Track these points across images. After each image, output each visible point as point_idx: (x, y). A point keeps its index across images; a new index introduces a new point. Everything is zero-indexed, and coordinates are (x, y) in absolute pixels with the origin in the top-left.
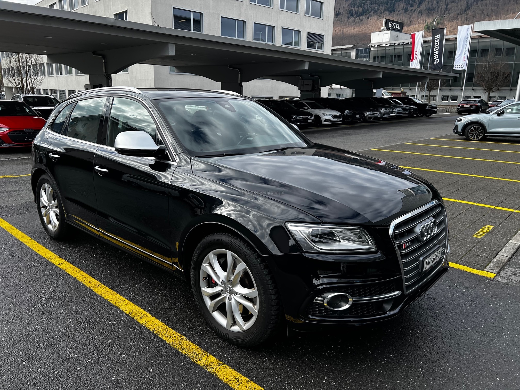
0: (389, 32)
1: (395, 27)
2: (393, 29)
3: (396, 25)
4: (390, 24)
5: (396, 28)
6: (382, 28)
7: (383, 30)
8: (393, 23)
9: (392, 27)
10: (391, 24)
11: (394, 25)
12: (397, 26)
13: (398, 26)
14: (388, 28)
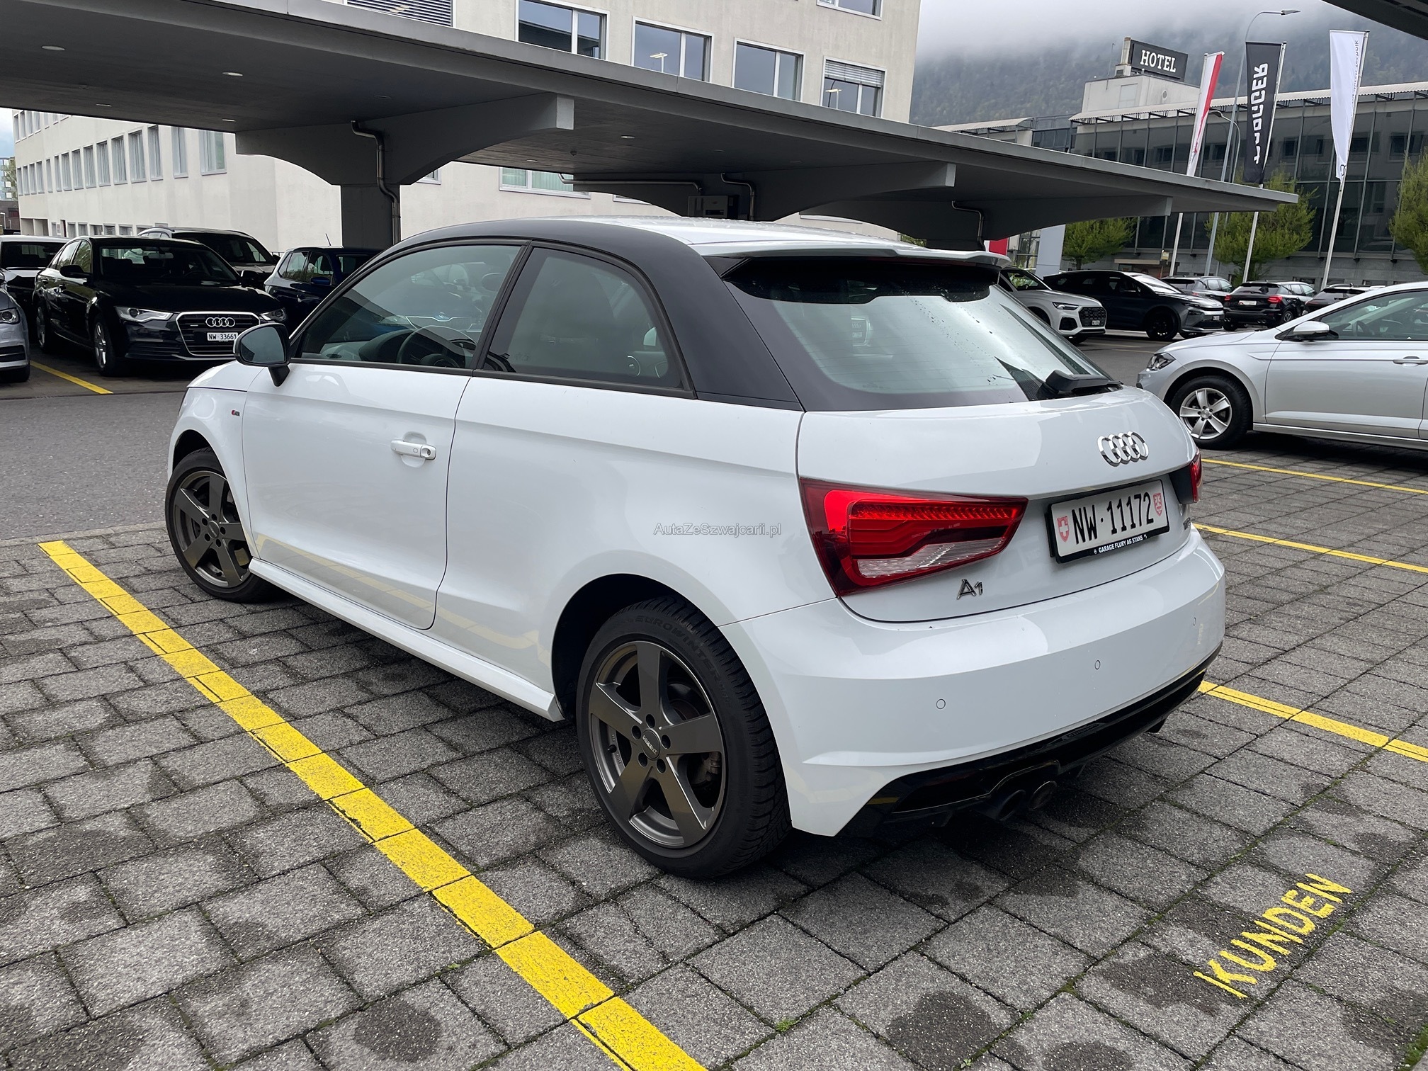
0: (1138, 80)
1: (1159, 67)
2: (1150, 72)
3: (1163, 61)
4: (1143, 57)
5: (1165, 68)
6: (1118, 68)
7: (1120, 75)
8: (1154, 54)
9: (1153, 66)
10: (1147, 58)
11: (1158, 60)
12: (1167, 63)
13: (1170, 63)
14: (1136, 70)
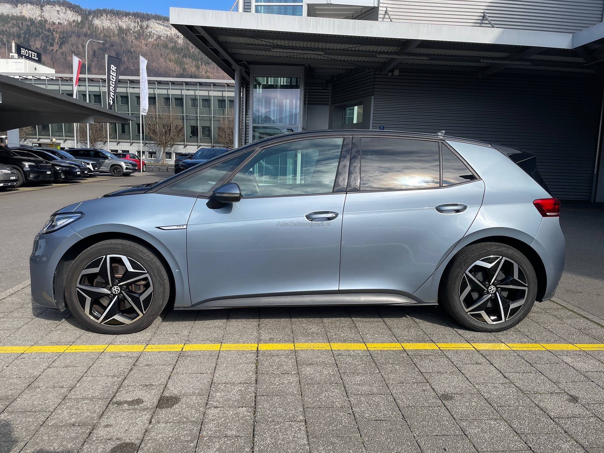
0: (23, 61)
1: (30, 56)
3: (31, 54)
4: (22, 51)
5: (33, 57)
6: (11, 54)
7: (12, 57)
8: (26, 50)
9: (27, 55)
10: (24, 52)
11: (29, 53)
12: (33, 55)
13: (35, 55)
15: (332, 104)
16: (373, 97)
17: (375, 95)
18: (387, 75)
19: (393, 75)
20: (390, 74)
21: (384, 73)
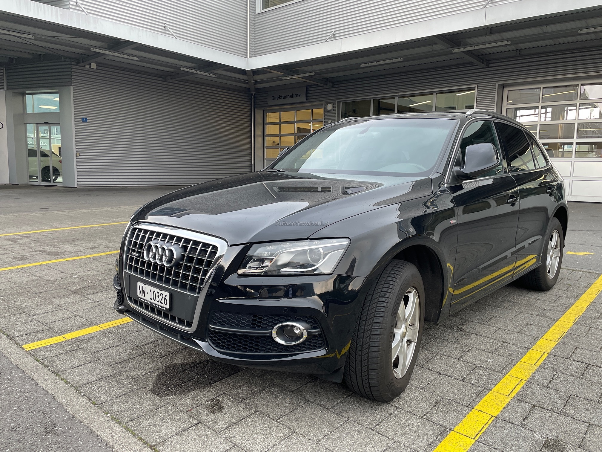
15: (8, 89)
16: (72, 88)
17: (73, 86)
18: (84, 66)
19: (90, 67)
20: (87, 67)
21: (82, 64)
